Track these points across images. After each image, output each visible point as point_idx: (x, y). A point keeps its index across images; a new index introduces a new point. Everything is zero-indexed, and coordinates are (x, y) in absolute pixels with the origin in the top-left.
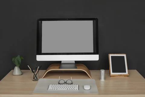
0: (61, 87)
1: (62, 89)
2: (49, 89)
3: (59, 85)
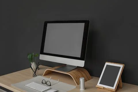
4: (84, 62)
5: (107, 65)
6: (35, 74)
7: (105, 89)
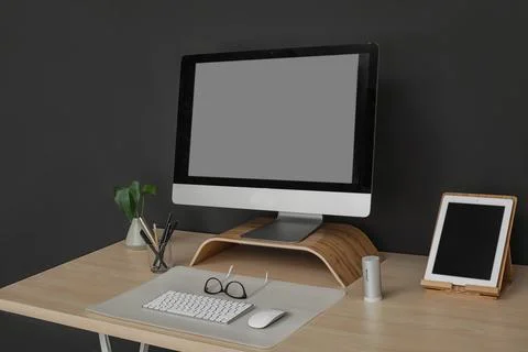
3: (207, 297)
4: (367, 197)
5: (451, 205)
6: (162, 262)
7: (457, 288)
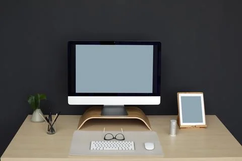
0: (109, 145)
1: (111, 149)
2: (92, 149)
3: (106, 141)
4: (159, 97)
